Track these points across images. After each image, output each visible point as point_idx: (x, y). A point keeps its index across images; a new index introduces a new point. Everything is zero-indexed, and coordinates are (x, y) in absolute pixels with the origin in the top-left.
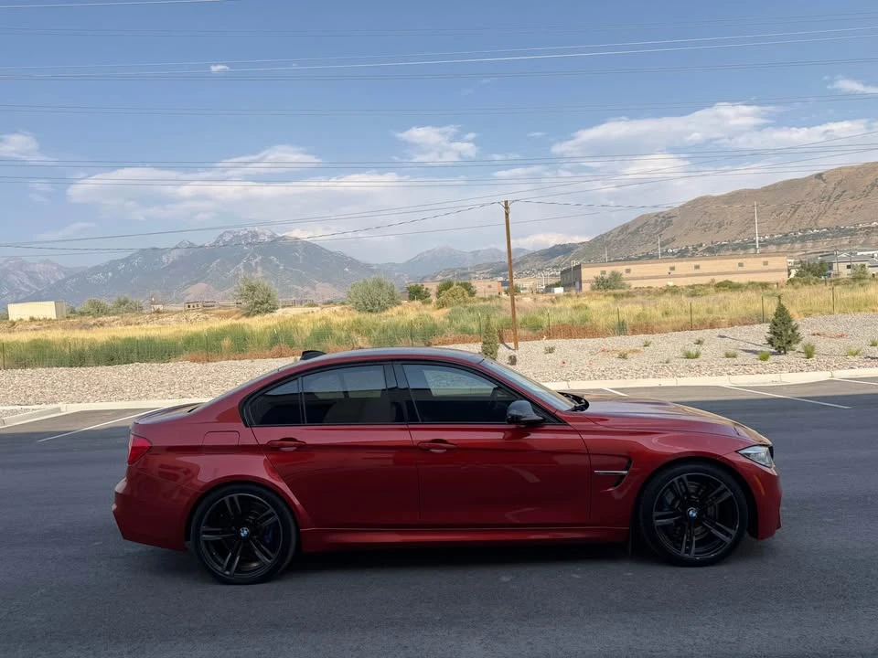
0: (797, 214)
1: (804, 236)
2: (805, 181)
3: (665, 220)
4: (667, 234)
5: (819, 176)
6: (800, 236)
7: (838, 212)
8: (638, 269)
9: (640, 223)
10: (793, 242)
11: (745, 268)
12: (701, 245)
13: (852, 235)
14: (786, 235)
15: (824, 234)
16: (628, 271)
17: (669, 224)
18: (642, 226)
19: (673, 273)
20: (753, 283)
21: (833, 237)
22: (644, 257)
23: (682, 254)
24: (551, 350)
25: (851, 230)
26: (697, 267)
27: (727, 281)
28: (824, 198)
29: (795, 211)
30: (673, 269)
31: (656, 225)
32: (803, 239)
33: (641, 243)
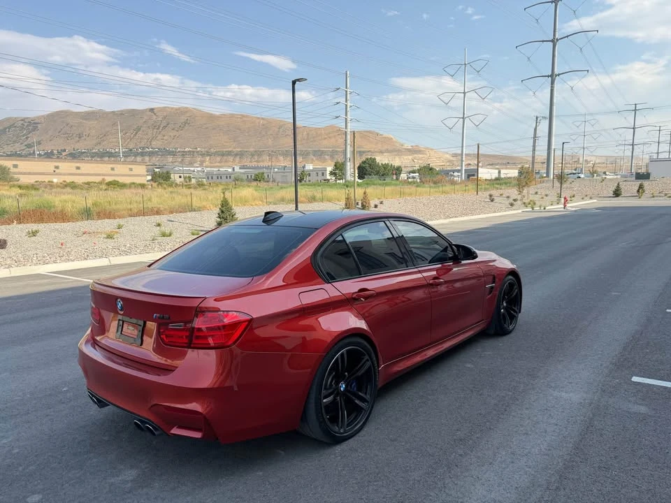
0: (137, 136)
1: (142, 153)
2: (143, 112)
3: (31, 125)
4: (34, 139)
5: (152, 110)
6: (141, 152)
7: (165, 138)
8: (24, 165)
9: (7, 124)
10: (135, 156)
11: (116, 172)
12: (65, 151)
13: (174, 155)
14: (131, 150)
15: (157, 152)
16: (15, 166)
17: (35, 129)
18: (9, 128)
19: (57, 171)
20: (134, 183)
21: (162, 155)
22: (13, 155)
23: (49, 156)
24: (34, 233)
25: (173, 152)
26: (78, 168)
27: (115, 181)
28: (155, 127)
29: (136, 133)
30: (57, 167)
31: (22, 128)
32: (142, 154)
33: (9, 142)
